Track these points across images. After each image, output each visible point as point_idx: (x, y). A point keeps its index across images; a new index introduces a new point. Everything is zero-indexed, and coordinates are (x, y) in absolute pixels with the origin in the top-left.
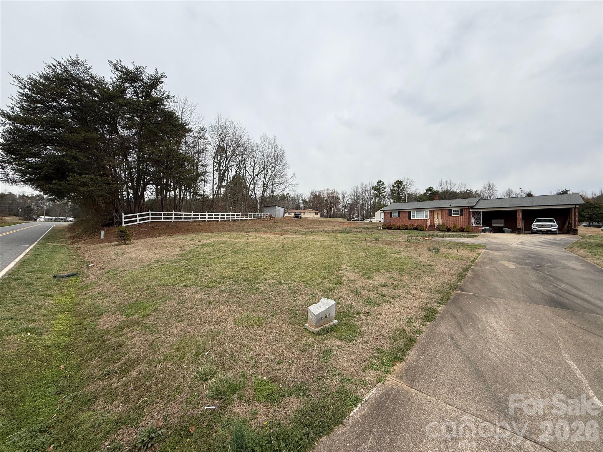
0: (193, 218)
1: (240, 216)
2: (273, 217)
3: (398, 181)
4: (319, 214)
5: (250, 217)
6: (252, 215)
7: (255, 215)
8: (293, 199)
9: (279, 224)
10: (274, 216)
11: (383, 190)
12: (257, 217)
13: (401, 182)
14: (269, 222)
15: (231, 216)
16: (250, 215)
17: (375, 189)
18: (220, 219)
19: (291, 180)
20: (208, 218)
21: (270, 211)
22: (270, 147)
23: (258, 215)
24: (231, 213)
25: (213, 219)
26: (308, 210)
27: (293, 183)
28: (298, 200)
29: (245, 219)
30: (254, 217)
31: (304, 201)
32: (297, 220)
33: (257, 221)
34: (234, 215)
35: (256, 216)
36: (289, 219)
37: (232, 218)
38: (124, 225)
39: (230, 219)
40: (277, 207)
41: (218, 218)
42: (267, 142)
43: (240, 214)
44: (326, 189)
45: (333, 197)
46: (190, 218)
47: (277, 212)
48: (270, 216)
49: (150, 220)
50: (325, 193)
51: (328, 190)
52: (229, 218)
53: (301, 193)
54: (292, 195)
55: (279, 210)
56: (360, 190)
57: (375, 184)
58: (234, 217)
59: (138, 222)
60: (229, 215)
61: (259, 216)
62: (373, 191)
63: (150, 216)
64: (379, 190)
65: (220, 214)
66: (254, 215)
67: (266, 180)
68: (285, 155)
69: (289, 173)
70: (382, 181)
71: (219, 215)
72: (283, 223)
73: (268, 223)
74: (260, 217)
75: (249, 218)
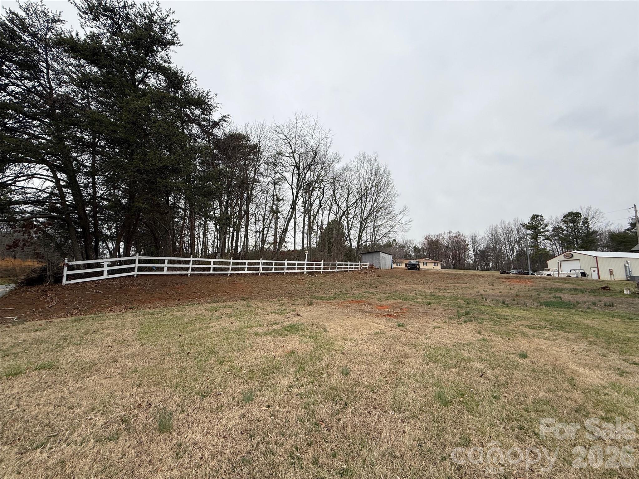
0: (233, 269)
1: (322, 266)
2: (376, 269)
3: (571, 214)
4: (439, 265)
5: (338, 268)
6: (341, 265)
7: (347, 265)
8: (401, 247)
9: (385, 280)
10: (377, 267)
11: (543, 229)
12: (350, 268)
13: (578, 215)
14: (368, 275)
15: (306, 266)
16: (339, 265)
17: (528, 227)
18: (286, 271)
19: (400, 216)
20: (264, 269)
21: (370, 259)
22: (369, 169)
23: (352, 265)
24: (306, 262)
25: (273, 271)
26: (423, 260)
27: (403, 220)
28: (408, 247)
29: (330, 270)
30: (345, 268)
31: (416, 249)
32: (414, 273)
33: (350, 274)
34: (312, 264)
35: (349, 266)
36: (401, 271)
37: (307, 269)
38: (64, 281)
39: (305, 271)
40: (381, 254)
41: (283, 269)
42: (365, 162)
43: (322, 262)
44: (446, 232)
45: (457, 242)
46: (227, 269)
47: (382, 262)
48: (371, 267)
49: (136, 273)
50: (446, 236)
51: (450, 232)
52: (303, 269)
53: (411, 239)
54: (400, 242)
55: (383, 258)
56: (500, 231)
57: (527, 221)
58: (312, 269)
59: (105, 276)
60: (303, 264)
61: (354, 266)
62: (523, 231)
63: (137, 265)
64: (536, 229)
65: (286, 262)
66: (345, 265)
67: (365, 216)
68: (392, 177)
69: (397, 207)
70: (539, 214)
71: (283, 264)
72: (391, 277)
73: (367, 278)
74: (355, 268)
75: (336, 270)
